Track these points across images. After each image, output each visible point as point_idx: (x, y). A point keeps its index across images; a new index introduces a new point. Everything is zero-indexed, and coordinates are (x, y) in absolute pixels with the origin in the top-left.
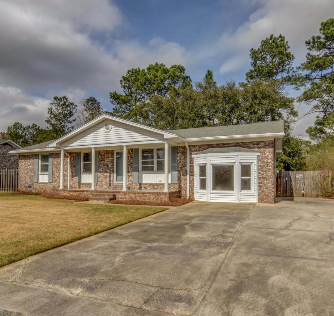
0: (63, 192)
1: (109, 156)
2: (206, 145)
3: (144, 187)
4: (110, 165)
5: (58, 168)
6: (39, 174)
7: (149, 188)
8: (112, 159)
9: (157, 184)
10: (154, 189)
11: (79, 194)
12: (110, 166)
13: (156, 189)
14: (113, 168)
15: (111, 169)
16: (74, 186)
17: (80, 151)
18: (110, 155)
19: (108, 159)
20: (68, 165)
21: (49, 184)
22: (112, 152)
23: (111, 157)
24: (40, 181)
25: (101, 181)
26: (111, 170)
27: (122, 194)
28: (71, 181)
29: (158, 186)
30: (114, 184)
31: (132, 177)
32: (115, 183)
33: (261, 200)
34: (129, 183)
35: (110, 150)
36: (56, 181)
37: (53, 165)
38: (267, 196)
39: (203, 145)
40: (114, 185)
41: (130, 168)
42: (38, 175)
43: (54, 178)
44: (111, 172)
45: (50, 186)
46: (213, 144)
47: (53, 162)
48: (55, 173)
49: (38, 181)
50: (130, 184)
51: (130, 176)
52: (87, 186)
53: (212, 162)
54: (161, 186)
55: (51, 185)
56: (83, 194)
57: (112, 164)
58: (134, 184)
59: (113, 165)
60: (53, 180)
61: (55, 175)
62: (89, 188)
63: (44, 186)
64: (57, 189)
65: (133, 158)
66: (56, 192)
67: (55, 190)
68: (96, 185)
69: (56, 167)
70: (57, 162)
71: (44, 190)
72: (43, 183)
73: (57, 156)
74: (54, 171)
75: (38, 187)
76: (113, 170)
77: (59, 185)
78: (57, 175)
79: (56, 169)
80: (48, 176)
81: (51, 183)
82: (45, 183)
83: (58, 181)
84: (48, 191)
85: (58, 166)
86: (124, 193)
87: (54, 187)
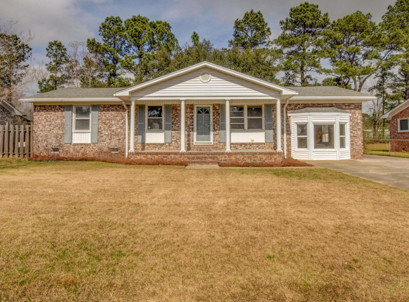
1: (188, 111)
2: (302, 104)
3: (234, 147)
4: (188, 122)
5: (107, 124)
6: (73, 131)
7: (240, 148)
8: (191, 114)
9: (249, 143)
10: (246, 148)
11: (162, 157)
13: (249, 148)
14: (193, 125)
15: (190, 127)
16: (135, 147)
17: (144, 104)
19: (187, 114)
20: (125, 121)
21: (92, 145)
22: (192, 107)
23: (190, 113)
24: (74, 142)
25: (176, 141)
26: (190, 128)
27: (226, 155)
29: (251, 145)
30: (194, 144)
31: (218, 136)
32: (195, 143)
33: (353, 156)
34: (215, 142)
35: (188, 105)
36: (104, 141)
37: (99, 120)
38: (358, 152)
39: (299, 104)
40: (195, 145)
41: (216, 125)
42: (72, 133)
43: (102, 137)
44: (191, 130)
45: (94, 149)
46: (308, 104)
47: (99, 116)
48: (102, 130)
49: (72, 141)
50: (217, 144)
51: (216, 135)
52: (156, 147)
53: (314, 121)
54: (255, 145)
55: (95, 146)
56: (169, 157)
57: (191, 121)
58: (222, 144)
59: (193, 122)
60: (99, 140)
61: (102, 133)
62: (158, 149)
63: (82, 148)
64: (106, 152)
65: (219, 114)
66: (105, 155)
67: (102, 153)
68: (170, 146)
69: (105, 123)
70: (105, 116)
71: (83, 154)
72: (81, 144)
73: (105, 109)
74: (100, 127)
75: (72, 149)
76: (193, 128)
77: (109, 146)
78: (107, 133)
79: (105, 126)
80: (90, 134)
81: (96, 144)
82: (85, 144)
83: (109, 141)
84: (90, 155)
85: (108, 121)
86: (229, 154)
87: (101, 149)
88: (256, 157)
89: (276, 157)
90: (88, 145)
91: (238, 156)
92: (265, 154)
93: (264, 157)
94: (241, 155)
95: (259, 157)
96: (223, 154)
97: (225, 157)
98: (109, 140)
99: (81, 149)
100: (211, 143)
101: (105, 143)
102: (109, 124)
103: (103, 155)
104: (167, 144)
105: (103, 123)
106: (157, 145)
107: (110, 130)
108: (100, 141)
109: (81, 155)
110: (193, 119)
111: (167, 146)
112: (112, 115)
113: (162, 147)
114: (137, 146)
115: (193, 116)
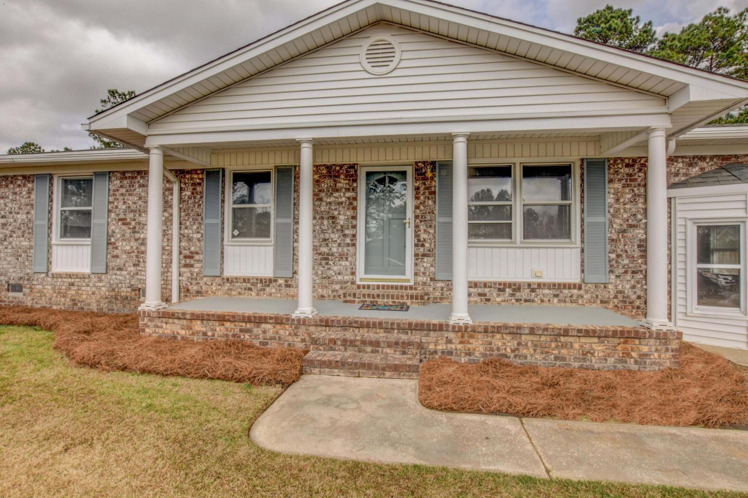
1: (339, 185)
2: (712, 158)
3: (480, 295)
4: (342, 218)
5: (129, 224)
6: (54, 242)
7: (498, 299)
8: (348, 194)
9: (529, 285)
10: (517, 300)
12: (342, 220)
13: (526, 301)
14: (354, 227)
15: (347, 232)
16: (195, 288)
17: (221, 166)
18: (342, 183)
19: (336, 194)
20: (171, 215)
21: (94, 279)
22: (352, 172)
23: (348, 190)
24: (56, 269)
26: (345, 235)
27: (451, 335)
28: (184, 270)
29: (533, 290)
30: (358, 283)
31: (430, 259)
32: (361, 280)
34: (419, 279)
35: (341, 166)
36: (120, 269)
37: (109, 211)
39: (703, 158)
40: (359, 287)
41: (422, 227)
42: (50, 246)
43: (117, 257)
44: (348, 241)
45: (99, 288)
46: (736, 156)
47: (109, 202)
48: (117, 240)
49: (48, 270)
50: (424, 284)
51: (424, 255)
52: (250, 289)
54: (546, 291)
55: (100, 281)
57: (349, 213)
58: (440, 285)
59: (354, 218)
60: (111, 265)
61: (117, 248)
62: (258, 295)
63: (73, 284)
64: (127, 297)
65: (434, 193)
66: (124, 306)
67: (116, 299)
68: (288, 286)
69: (123, 221)
70: (124, 203)
71: (74, 300)
72: (70, 276)
73: (125, 182)
74: (114, 232)
75: (50, 287)
76: (354, 236)
77: (133, 282)
78: (128, 248)
79: (124, 227)
80: (89, 248)
81: (103, 277)
82: (76, 276)
83: (132, 269)
84: (89, 305)
85: (131, 215)
86: (464, 332)
87: (114, 290)
88: (564, 346)
89: (645, 349)
90: (83, 277)
91: (497, 341)
92: (601, 335)
93: (599, 349)
94: (508, 337)
95: (576, 346)
96: (440, 328)
97: (449, 341)
98: (134, 265)
99: (69, 289)
100: (408, 281)
101: (124, 273)
102: (133, 223)
103: (120, 305)
104: (281, 281)
105: (120, 220)
106: (253, 284)
107: (136, 240)
108: (113, 269)
109: (71, 303)
110: (355, 208)
111: (280, 285)
112: (140, 198)
113: (268, 289)
114: (202, 283)
115: (355, 199)
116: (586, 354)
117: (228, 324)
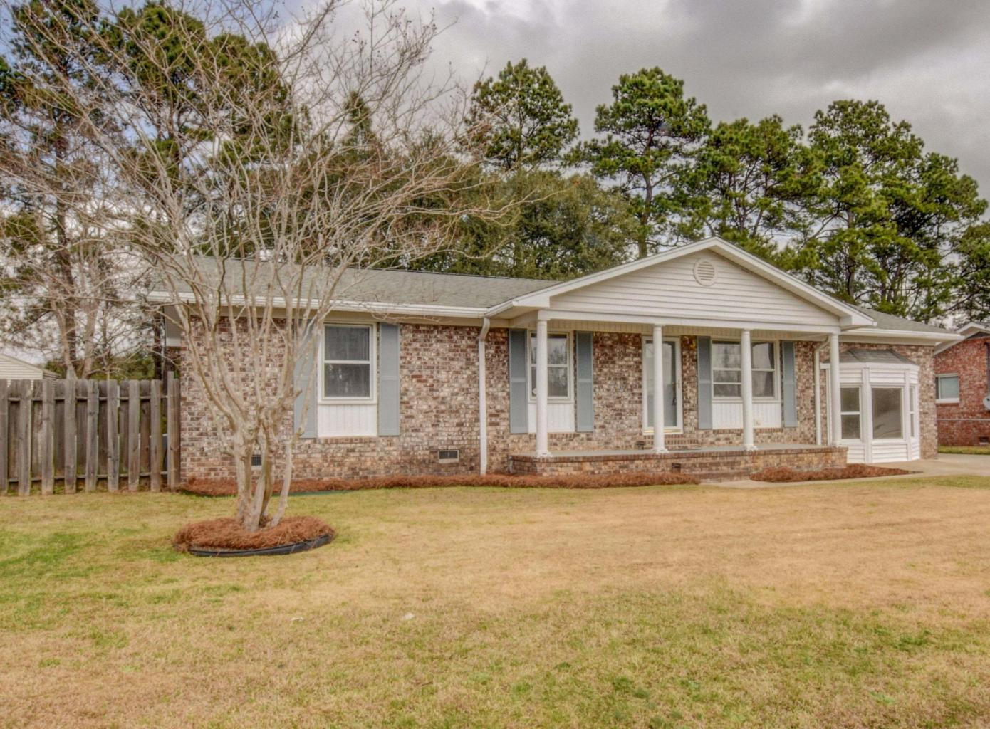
0: (554, 467)
1: (628, 351)
3: (726, 439)
4: (631, 378)
5: (425, 381)
6: (318, 401)
8: (636, 359)
12: (631, 380)
15: (635, 391)
16: (502, 446)
17: (525, 327)
18: (631, 349)
19: (626, 359)
21: (382, 442)
22: (638, 340)
23: (635, 355)
24: (324, 434)
25: (603, 427)
26: (634, 394)
28: (490, 428)
30: (644, 434)
31: (695, 413)
32: (646, 431)
33: (924, 453)
34: (687, 428)
35: (630, 335)
36: (416, 430)
37: (402, 367)
38: (930, 445)
40: (645, 438)
41: (689, 388)
42: (315, 406)
43: (412, 417)
44: (636, 398)
45: (389, 453)
47: (401, 357)
48: (412, 398)
49: (317, 432)
50: (691, 432)
51: (691, 410)
52: (555, 444)
53: (873, 380)
54: (764, 434)
55: (390, 444)
57: (637, 375)
58: (701, 432)
59: (640, 379)
60: (403, 425)
61: (411, 407)
62: (562, 449)
63: (353, 450)
64: (424, 461)
65: (696, 360)
66: (421, 471)
67: (411, 463)
68: (589, 439)
69: (419, 378)
70: (419, 358)
71: (353, 469)
72: (351, 441)
73: (419, 336)
74: (406, 390)
75: (318, 456)
76: (641, 394)
77: (432, 444)
78: (425, 407)
79: (419, 385)
80: (374, 409)
81: (395, 440)
82: (361, 440)
83: (431, 429)
84: (374, 472)
85: (428, 372)
86: (754, 455)
87: (408, 454)
90: (369, 441)
98: (433, 425)
99: (348, 456)
100: (679, 431)
101: (421, 434)
102: (431, 381)
103: (415, 469)
104: (583, 436)
105: (413, 377)
106: (558, 440)
107: (435, 398)
108: (407, 430)
109: (350, 473)
110: (640, 371)
111: (582, 439)
112: (438, 354)
113: (571, 443)
114: (509, 441)
115: (640, 363)
116: (810, 463)
117: (610, 463)
